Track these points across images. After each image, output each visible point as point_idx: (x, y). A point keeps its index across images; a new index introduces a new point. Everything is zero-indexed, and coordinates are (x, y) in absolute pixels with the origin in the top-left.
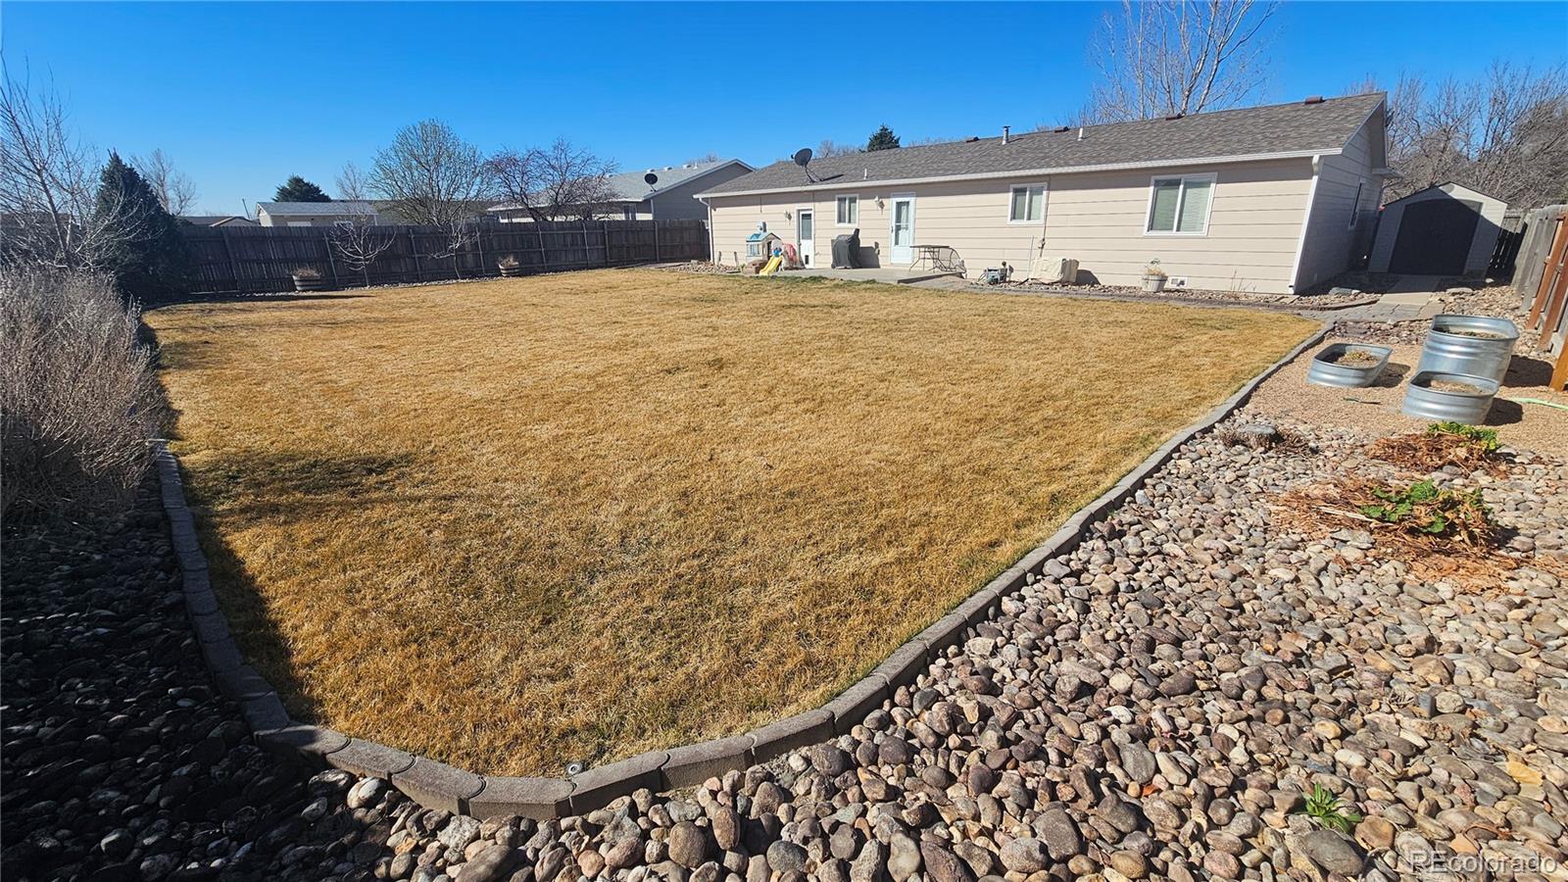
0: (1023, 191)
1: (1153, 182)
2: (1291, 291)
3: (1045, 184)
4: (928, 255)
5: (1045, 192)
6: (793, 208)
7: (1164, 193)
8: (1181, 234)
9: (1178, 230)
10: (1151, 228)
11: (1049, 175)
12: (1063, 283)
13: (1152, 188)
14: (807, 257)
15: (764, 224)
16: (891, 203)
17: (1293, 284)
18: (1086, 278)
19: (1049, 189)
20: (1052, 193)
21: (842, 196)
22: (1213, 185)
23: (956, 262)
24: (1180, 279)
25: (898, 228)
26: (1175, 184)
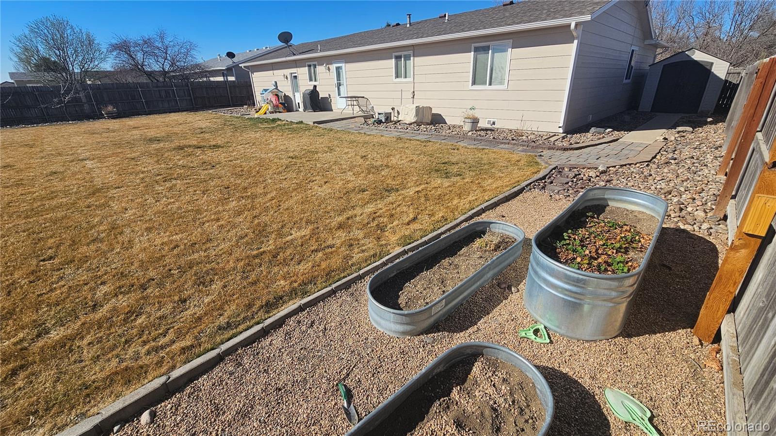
0: (400, 57)
1: (473, 49)
2: (561, 130)
3: (411, 52)
4: (355, 103)
5: (412, 58)
6: (287, 72)
7: (481, 56)
8: (492, 87)
9: (490, 84)
10: (474, 83)
11: (413, 46)
12: (418, 123)
13: (473, 53)
14: (299, 103)
15: (276, 82)
16: (333, 67)
17: (561, 125)
18: (437, 120)
19: (414, 56)
20: (416, 58)
21: (309, 63)
22: (510, 50)
23: (370, 107)
24: (492, 120)
25: (339, 85)
26: (486, 49)
